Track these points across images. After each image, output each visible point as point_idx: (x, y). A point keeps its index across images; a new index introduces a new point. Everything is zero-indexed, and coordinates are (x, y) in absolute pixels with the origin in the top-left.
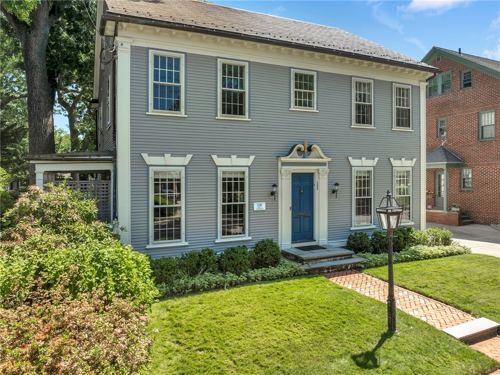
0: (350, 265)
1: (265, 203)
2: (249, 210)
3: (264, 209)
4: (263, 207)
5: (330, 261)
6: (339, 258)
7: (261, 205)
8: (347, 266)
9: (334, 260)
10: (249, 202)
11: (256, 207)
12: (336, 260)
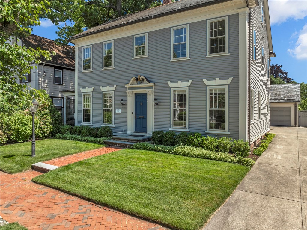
0: (128, 146)
1: (121, 109)
2: (114, 112)
3: (120, 112)
4: (120, 111)
5: (126, 142)
6: (130, 141)
7: (119, 110)
8: (126, 145)
9: (128, 142)
10: (114, 108)
11: (117, 111)
12: (129, 142)
